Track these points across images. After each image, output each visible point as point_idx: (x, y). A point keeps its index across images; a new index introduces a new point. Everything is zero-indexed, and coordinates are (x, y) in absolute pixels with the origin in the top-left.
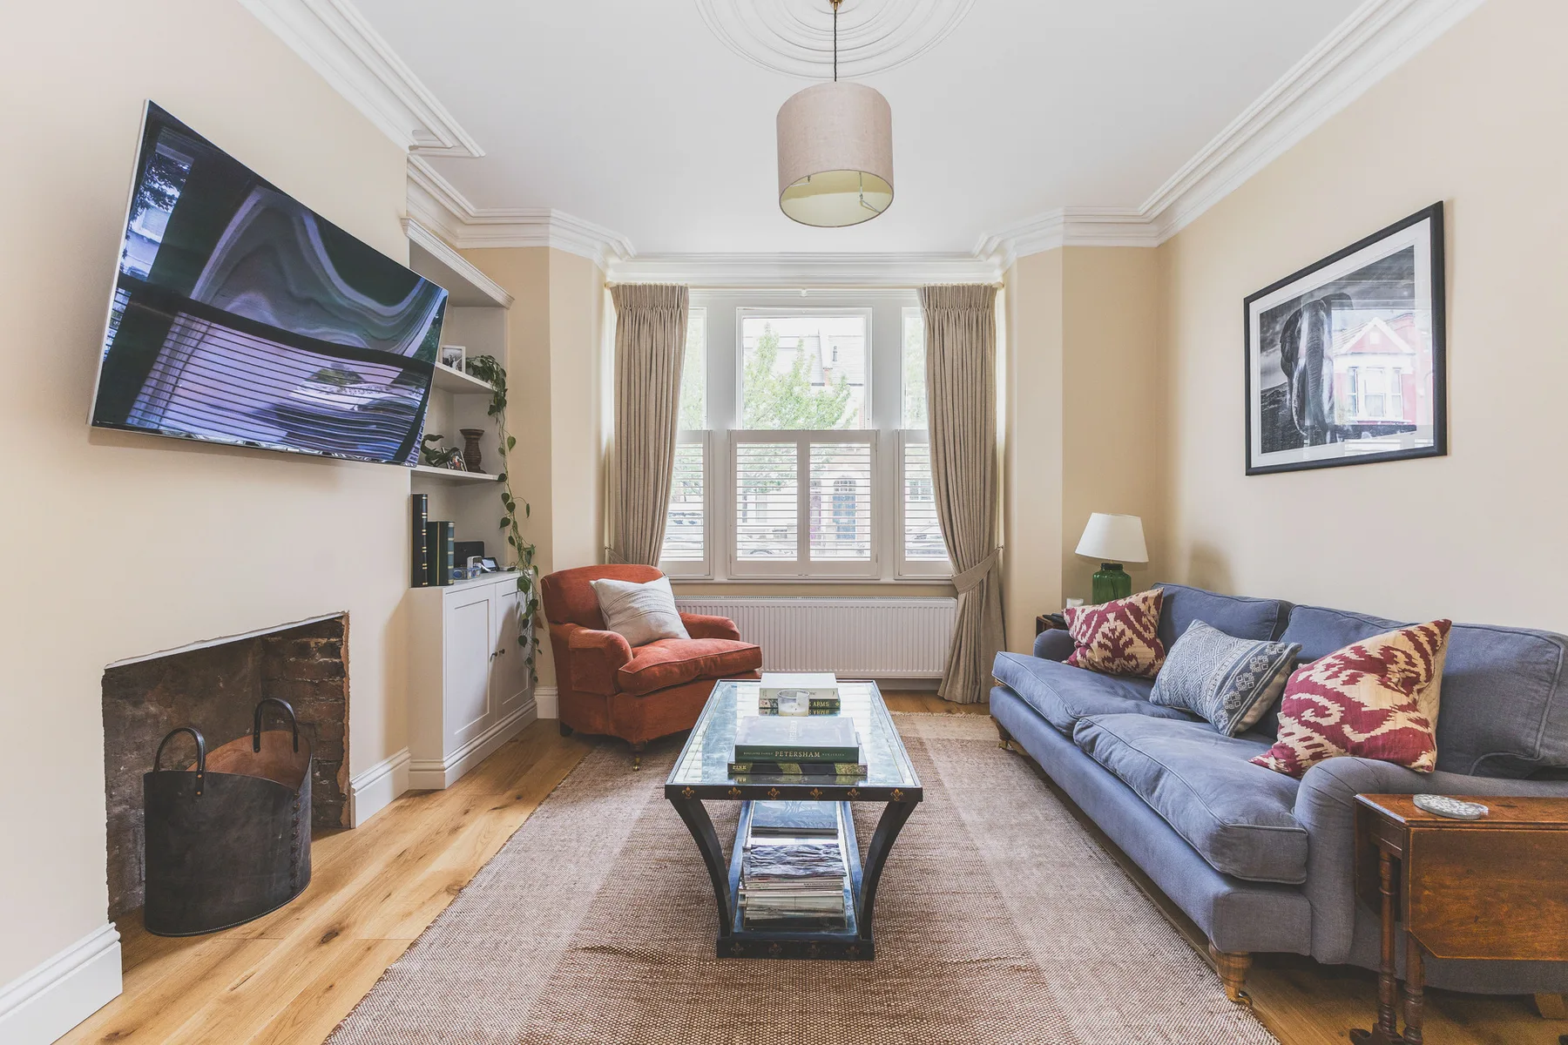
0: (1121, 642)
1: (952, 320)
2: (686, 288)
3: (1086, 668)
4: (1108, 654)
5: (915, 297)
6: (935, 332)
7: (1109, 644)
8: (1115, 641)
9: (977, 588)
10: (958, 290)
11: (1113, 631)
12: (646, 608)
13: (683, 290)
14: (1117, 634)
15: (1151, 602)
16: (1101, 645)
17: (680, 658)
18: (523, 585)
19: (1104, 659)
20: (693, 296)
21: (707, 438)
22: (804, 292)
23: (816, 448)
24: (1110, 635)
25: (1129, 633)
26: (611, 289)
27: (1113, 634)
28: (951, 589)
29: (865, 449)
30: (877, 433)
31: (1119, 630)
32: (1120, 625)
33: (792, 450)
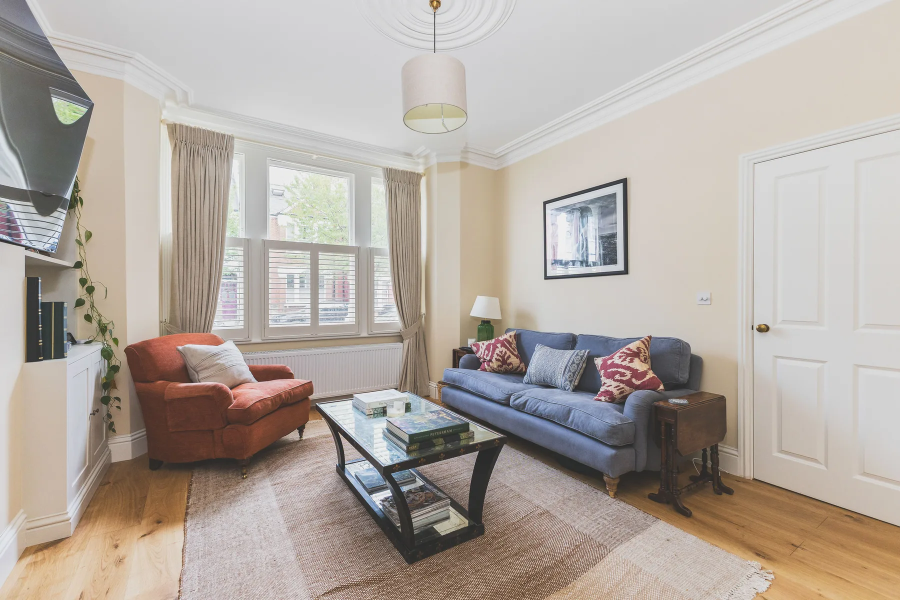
0: (506, 357)
1: (401, 188)
2: (233, 138)
3: (490, 372)
4: (500, 363)
5: (381, 173)
6: (392, 195)
7: (500, 359)
8: (503, 357)
9: (415, 336)
10: (404, 173)
11: (501, 352)
12: (230, 363)
13: (231, 138)
14: (503, 353)
15: (513, 337)
16: (497, 360)
17: (270, 394)
18: (107, 354)
19: (498, 366)
20: (237, 144)
21: (247, 244)
22: (315, 157)
23: (322, 256)
24: (500, 354)
25: (508, 353)
26: (167, 125)
27: (502, 354)
28: (400, 338)
29: (352, 258)
30: (359, 248)
31: (504, 352)
32: (504, 350)
33: (307, 255)
